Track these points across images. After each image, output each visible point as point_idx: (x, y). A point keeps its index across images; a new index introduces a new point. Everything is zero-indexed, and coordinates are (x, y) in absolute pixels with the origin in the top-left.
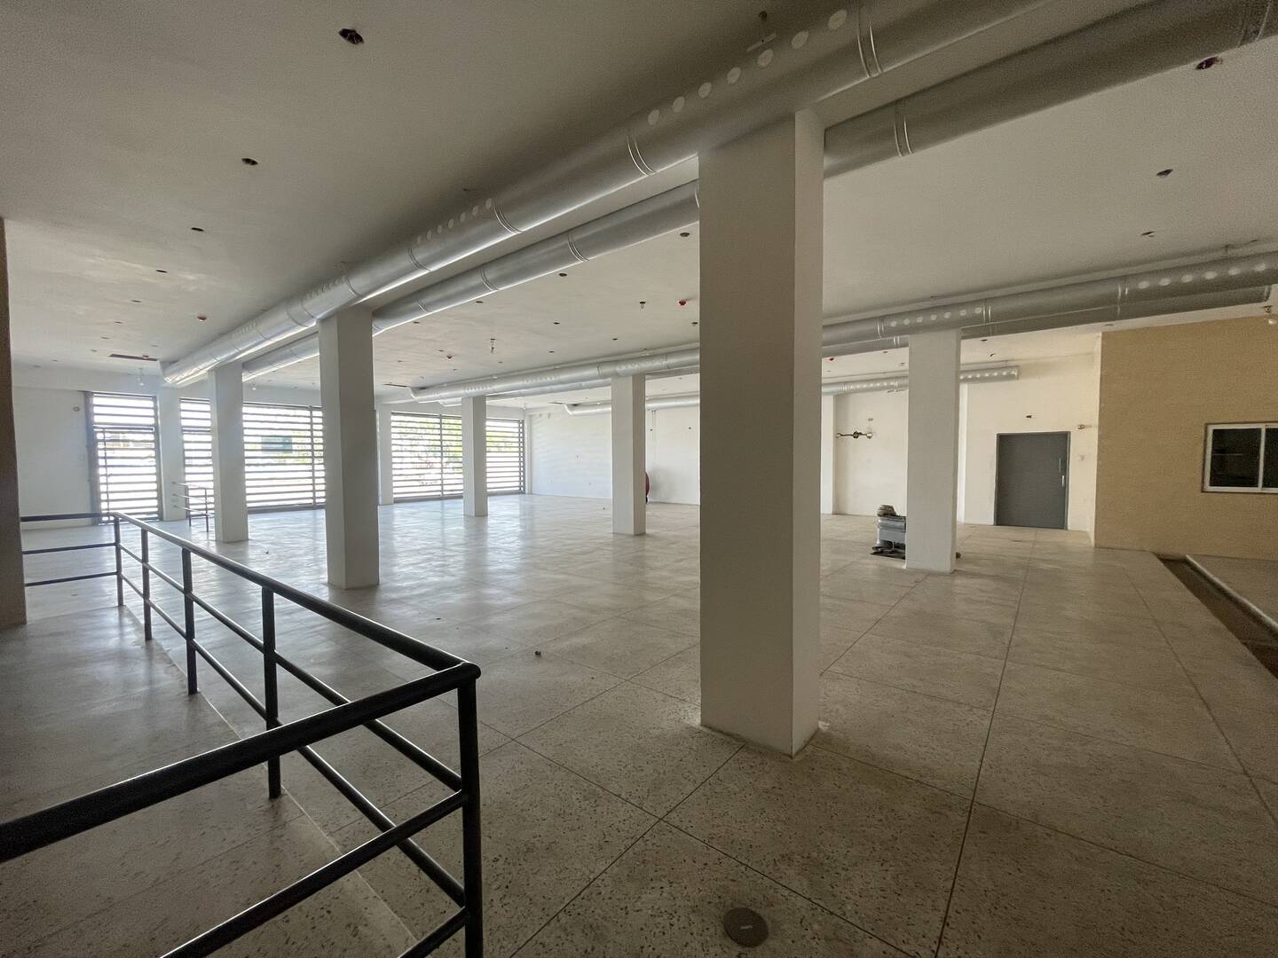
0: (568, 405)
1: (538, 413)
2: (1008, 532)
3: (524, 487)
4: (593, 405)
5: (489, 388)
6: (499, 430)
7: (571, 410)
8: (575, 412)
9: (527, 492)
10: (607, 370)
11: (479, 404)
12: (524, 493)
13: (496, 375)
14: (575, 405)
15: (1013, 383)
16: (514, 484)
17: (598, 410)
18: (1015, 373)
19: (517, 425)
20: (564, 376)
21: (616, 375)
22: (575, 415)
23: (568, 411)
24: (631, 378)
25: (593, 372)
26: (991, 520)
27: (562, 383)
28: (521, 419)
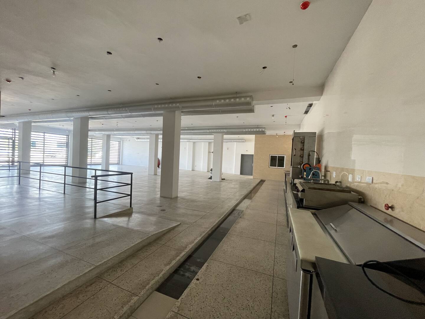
0: (136, 138)
1: (126, 139)
2: (242, 176)
3: (119, 162)
4: (144, 139)
5: (112, 133)
6: (114, 145)
7: (137, 139)
8: (138, 140)
9: (120, 164)
10: (149, 132)
11: (108, 137)
12: (119, 164)
13: (115, 129)
14: (138, 138)
15: (243, 143)
16: (116, 161)
17: (146, 140)
18: (244, 141)
19: (118, 143)
20: (136, 132)
21: (151, 133)
22: (138, 141)
23: (136, 140)
24: (155, 135)
25: (145, 132)
26: (240, 174)
27: (136, 134)
28: (119, 141)
